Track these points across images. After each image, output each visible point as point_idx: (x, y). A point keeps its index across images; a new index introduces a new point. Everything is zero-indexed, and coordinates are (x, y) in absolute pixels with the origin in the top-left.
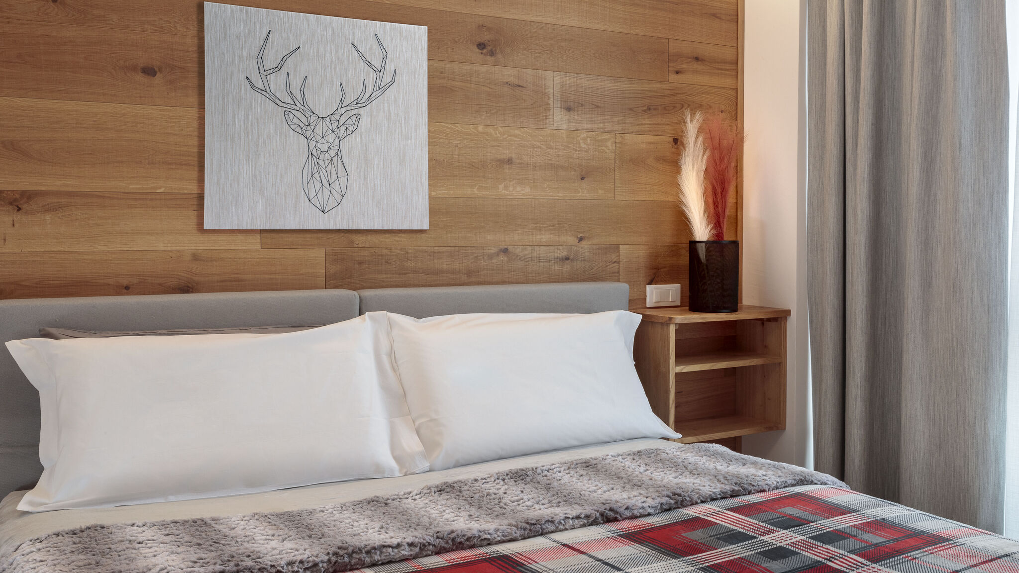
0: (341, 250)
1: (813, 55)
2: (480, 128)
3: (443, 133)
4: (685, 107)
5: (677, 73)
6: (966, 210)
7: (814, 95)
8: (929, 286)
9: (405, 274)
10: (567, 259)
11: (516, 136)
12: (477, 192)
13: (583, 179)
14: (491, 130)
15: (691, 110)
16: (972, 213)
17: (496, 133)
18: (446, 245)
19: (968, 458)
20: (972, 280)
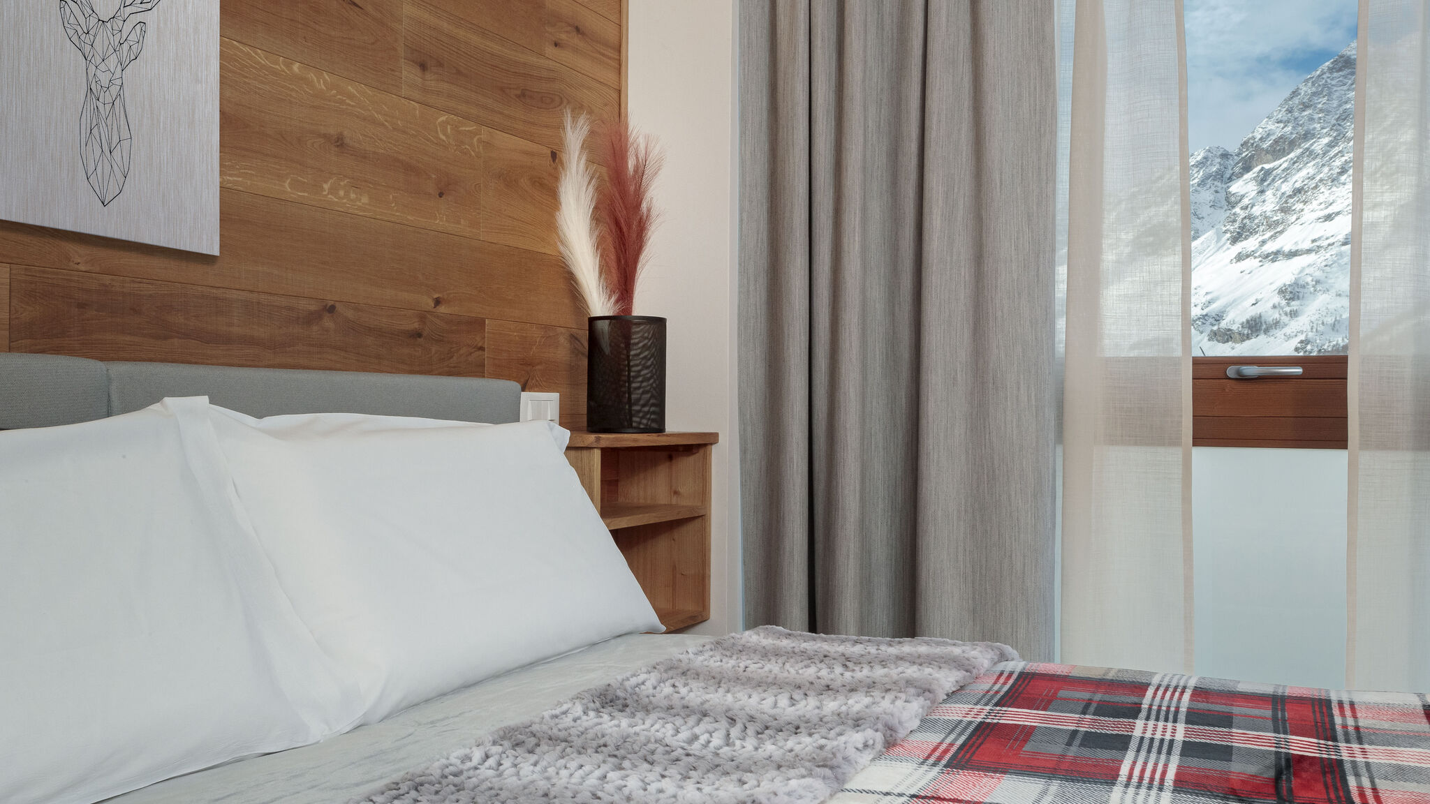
0: (44, 272)
1: (749, 47)
2: (296, 67)
3: (236, 61)
4: (565, 104)
5: (556, 45)
6: (1009, 273)
7: (750, 108)
8: (954, 383)
9: (166, 338)
10: (418, 335)
11: (351, 96)
12: (289, 190)
13: (441, 195)
14: (312, 76)
15: (573, 111)
16: (1016, 278)
17: (319, 82)
18: (238, 287)
19: (1017, 622)
20: (1018, 371)
